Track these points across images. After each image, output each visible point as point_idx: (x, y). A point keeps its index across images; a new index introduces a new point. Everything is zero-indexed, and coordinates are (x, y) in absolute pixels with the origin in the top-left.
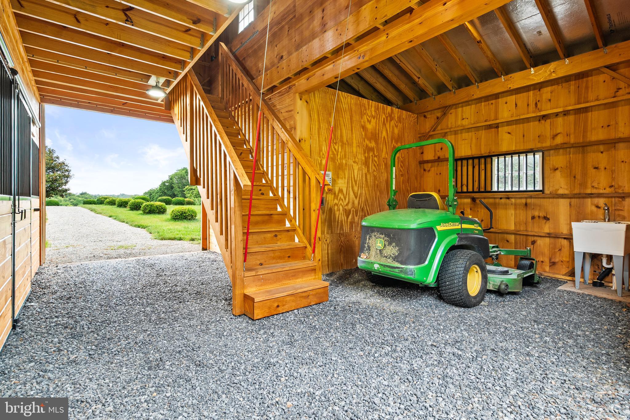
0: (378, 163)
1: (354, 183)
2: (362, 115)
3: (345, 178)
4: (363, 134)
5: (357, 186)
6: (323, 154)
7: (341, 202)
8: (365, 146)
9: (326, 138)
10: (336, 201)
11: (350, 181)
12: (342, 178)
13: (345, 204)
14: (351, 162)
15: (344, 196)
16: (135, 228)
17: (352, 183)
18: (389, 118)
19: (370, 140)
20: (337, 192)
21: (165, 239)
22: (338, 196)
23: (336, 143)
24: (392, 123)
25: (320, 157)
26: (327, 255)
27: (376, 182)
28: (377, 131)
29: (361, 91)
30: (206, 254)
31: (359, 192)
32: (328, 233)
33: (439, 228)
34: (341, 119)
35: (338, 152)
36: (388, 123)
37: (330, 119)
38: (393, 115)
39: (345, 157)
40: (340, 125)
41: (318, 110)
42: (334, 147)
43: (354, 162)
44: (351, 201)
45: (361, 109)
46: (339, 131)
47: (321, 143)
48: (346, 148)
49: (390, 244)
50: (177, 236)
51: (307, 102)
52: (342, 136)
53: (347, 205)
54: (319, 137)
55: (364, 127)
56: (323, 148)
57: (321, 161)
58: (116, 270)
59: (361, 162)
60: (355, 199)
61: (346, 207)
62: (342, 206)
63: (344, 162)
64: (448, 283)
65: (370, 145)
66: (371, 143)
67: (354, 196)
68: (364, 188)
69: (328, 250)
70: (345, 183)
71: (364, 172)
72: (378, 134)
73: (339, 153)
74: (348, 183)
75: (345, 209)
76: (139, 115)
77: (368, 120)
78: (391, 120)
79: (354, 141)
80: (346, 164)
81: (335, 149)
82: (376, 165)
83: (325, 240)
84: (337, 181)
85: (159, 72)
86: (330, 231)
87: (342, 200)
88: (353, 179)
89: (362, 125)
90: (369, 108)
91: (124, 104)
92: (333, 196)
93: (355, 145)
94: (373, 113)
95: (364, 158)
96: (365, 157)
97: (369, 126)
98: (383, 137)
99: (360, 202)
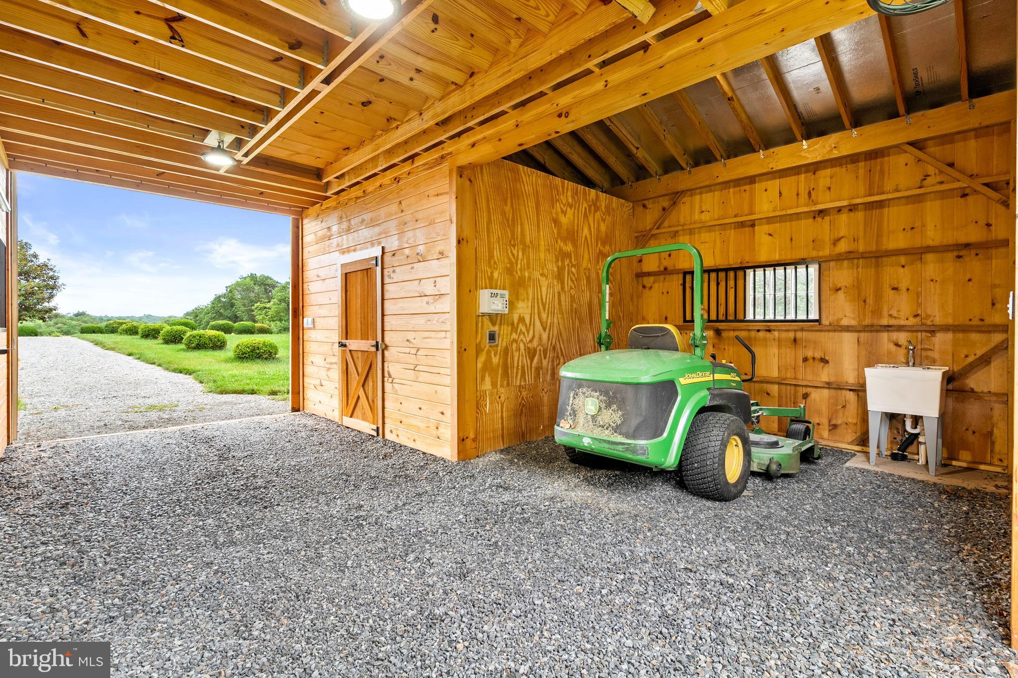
0: (576, 276)
1: (541, 307)
2: (553, 202)
3: (528, 299)
4: (555, 231)
5: (546, 311)
6: (495, 263)
7: (522, 336)
8: (558, 250)
9: (499, 238)
10: (514, 336)
11: (536, 304)
12: (523, 300)
13: (528, 340)
14: (537, 274)
15: (526, 327)
16: (173, 374)
17: (538, 307)
18: (593, 208)
19: (565, 240)
20: (516, 322)
21: (226, 393)
22: (518, 327)
23: (514, 246)
24: (598, 214)
25: (490, 267)
26: (500, 421)
27: (575, 306)
28: (576, 228)
29: (547, 165)
30: (298, 419)
31: (549, 321)
32: (502, 386)
33: (683, 381)
34: (522, 208)
35: (518, 259)
36: (592, 215)
37: (505, 207)
38: (598, 204)
39: (528, 267)
40: (520, 217)
41: (487, 193)
42: (511, 252)
43: (541, 275)
44: (537, 335)
45: (552, 193)
46: (519, 226)
47: (492, 246)
48: (529, 253)
49: (608, 406)
50: (247, 388)
51: (470, 180)
52: (523, 234)
53: (531, 341)
54: (488, 236)
55: (556, 221)
56: (495, 253)
57: (492, 273)
58: (146, 450)
59: (552, 274)
60: (542, 331)
61: (529, 345)
62: (524, 343)
63: (527, 274)
64: (696, 465)
65: (564, 248)
66: (566, 245)
67: (541, 328)
68: (556, 315)
69: (502, 412)
70: (528, 307)
71: (556, 291)
72: (577, 231)
73: (519, 262)
74: (533, 307)
75: (529, 348)
76: (184, 192)
77: (562, 211)
78: (595, 211)
79: (542, 243)
80: (530, 278)
81: (513, 255)
82: (574, 279)
83: (497, 397)
84: (516, 304)
85: (224, 126)
86: (505, 383)
87: (524, 334)
88: (540, 301)
89: (553, 219)
90: (563, 192)
91: (159, 175)
92: (510, 328)
93: (542, 248)
94: (570, 200)
95: (556, 269)
96: (558, 267)
97: (564, 220)
98: (584, 236)
99: (551, 335)
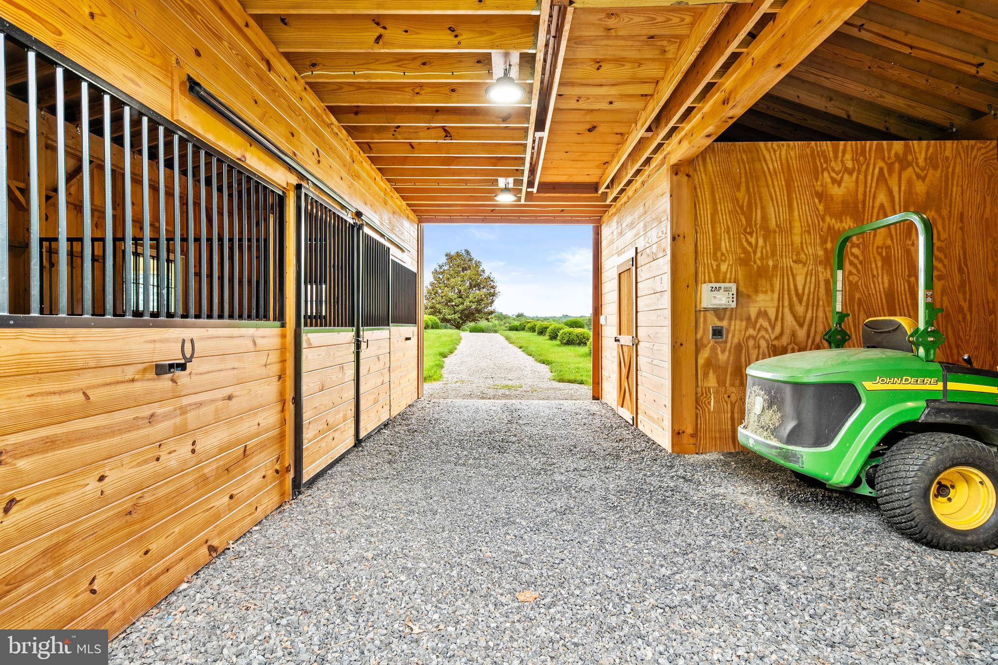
0: (861, 258)
1: (795, 299)
2: (816, 174)
3: (773, 291)
4: (821, 207)
5: (804, 304)
6: (723, 254)
7: (763, 333)
8: (825, 229)
9: (728, 228)
10: (751, 332)
11: (786, 296)
12: (766, 292)
13: (773, 337)
14: (788, 262)
15: (770, 320)
17: (790, 299)
18: (897, 166)
19: (839, 217)
20: (753, 316)
22: (756, 322)
23: (751, 234)
24: (909, 173)
25: (716, 260)
26: (730, 422)
27: (857, 295)
28: (860, 197)
30: (595, 407)
31: (809, 315)
32: (732, 385)
34: (764, 190)
35: (756, 247)
36: (895, 176)
37: (738, 194)
38: (910, 158)
39: (774, 253)
40: (761, 199)
41: (712, 185)
42: (747, 240)
43: (795, 262)
44: (787, 332)
45: (815, 163)
46: (759, 211)
47: (718, 237)
48: (775, 238)
49: (770, 406)
51: (688, 175)
52: (765, 218)
53: (777, 338)
54: (713, 228)
55: (821, 196)
56: (723, 245)
57: (718, 266)
59: (815, 260)
60: (797, 327)
61: (776, 343)
62: (767, 341)
63: (771, 263)
65: (838, 226)
66: (841, 221)
67: (795, 323)
68: (821, 309)
69: (732, 413)
70: (772, 300)
71: (822, 278)
72: (864, 202)
73: (759, 250)
74: (780, 299)
75: (774, 346)
76: (511, 220)
77: (834, 181)
78: (903, 168)
79: (797, 224)
80: (775, 267)
81: (750, 244)
82: (856, 261)
83: (726, 396)
84: (754, 297)
85: (506, 174)
86: (737, 382)
87: (766, 330)
88: (793, 292)
89: (817, 193)
90: (836, 157)
91: (492, 211)
92: (744, 323)
93: (797, 230)
94: (849, 165)
95: (821, 253)
96: (826, 250)
97: (837, 191)
98: (877, 205)
99: (812, 333)
